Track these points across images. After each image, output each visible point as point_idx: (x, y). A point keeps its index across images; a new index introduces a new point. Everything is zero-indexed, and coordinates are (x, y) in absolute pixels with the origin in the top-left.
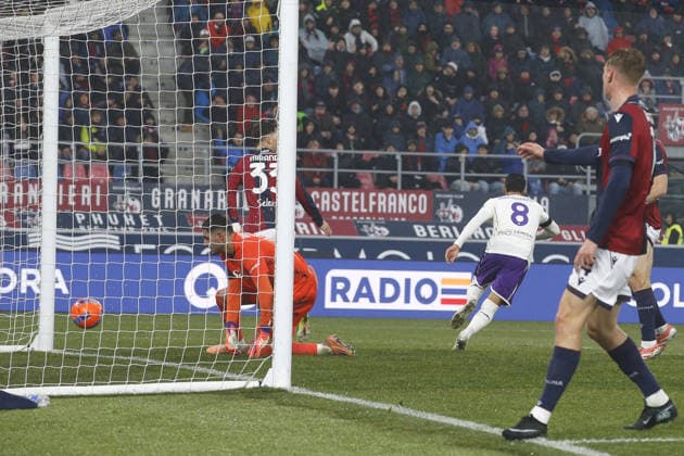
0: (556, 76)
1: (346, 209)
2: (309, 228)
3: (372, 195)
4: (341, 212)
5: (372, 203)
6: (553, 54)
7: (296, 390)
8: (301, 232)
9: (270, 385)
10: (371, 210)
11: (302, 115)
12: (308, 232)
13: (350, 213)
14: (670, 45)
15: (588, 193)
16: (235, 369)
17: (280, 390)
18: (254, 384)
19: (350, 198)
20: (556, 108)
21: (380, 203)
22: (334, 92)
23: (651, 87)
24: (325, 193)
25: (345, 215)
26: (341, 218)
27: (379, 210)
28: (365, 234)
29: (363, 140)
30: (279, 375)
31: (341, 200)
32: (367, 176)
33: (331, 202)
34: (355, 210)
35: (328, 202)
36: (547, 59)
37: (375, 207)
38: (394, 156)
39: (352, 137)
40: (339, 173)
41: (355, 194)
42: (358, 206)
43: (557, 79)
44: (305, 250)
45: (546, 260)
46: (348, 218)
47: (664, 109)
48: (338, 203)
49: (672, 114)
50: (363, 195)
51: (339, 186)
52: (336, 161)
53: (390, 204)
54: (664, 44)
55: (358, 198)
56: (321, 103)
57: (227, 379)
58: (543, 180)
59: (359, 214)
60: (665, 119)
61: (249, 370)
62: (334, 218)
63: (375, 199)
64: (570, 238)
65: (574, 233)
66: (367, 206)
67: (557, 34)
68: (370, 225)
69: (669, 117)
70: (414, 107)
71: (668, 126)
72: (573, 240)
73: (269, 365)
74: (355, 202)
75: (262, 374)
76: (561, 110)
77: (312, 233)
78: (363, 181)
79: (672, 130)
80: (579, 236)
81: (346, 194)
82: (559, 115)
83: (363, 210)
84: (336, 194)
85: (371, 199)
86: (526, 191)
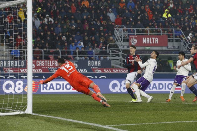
0: (101, 29)
1: (46, 65)
2: (36, 70)
3: (53, 61)
4: (45, 66)
5: (53, 63)
6: (101, 23)
7: (34, 114)
8: (34, 72)
9: (27, 113)
10: (53, 65)
11: (34, 40)
12: (36, 72)
13: (47, 66)
14: (131, 20)
15: (111, 59)
16: (17, 109)
17: (29, 114)
18: (22, 113)
19: (47, 62)
20: (102, 38)
21: (55, 64)
22: (42, 34)
23: (126, 31)
24: (40, 61)
25: (46, 67)
26: (45, 68)
27: (55, 65)
28: (51, 72)
29: (50, 47)
30: (29, 110)
32: (51, 56)
33: (42, 64)
34: (48, 65)
35: (41, 63)
36: (99, 24)
37: (54, 65)
38: (59, 51)
39: (47, 46)
40: (44, 56)
41: (48, 61)
42: (49, 64)
43: (102, 29)
44: (35, 76)
45: (100, 77)
46: (47, 68)
47: (130, 37)
48: (44, 64)
49: (133, 38)
50: (50, 61)
51: (44, 59)
52: (43, 53)
54: (130, 19)
55: (49, 62)
56: (38, 37)
57: (15, 112)
58: (99, 56)
59: (50, 67)
60: (131, 39)
61: (21, 109)
62: (43, 68)
63: (54, 62)
64: (106, 71)
65: (107, 70)
66: (52, 64)
67: (101, 17)
68: (53, 69)
69: (132, 39)
70: (64, 38)
71: (131, 41)
72: (107, 72)
73: (26, 107)
74: (48, 63)
75: (24, 110)
76: (104, 38)
77: (37, 72)
78: (50, 58)
79: (132, 42)
80: (109, 71)
81: (46, 61)
82: (103, 39)
83: (51, 65)
84: (43, 61)
85: (53, 62)
86: (94, 59)
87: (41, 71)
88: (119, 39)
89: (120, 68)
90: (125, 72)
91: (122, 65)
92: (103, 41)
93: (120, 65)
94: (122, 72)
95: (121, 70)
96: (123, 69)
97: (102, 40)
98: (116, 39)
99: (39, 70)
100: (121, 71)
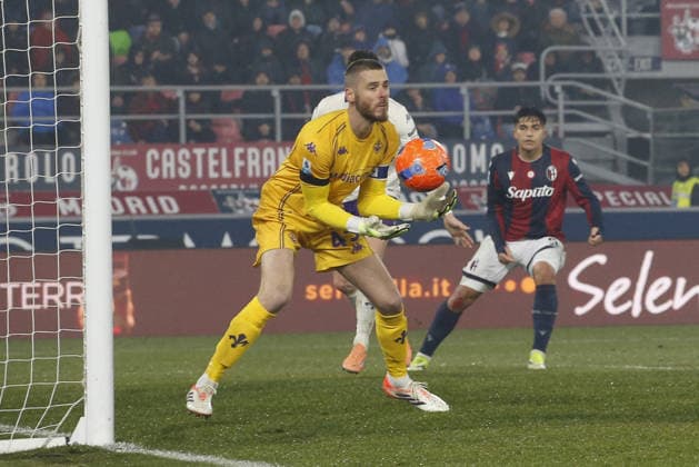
1: (200, 174)
2: (146, 204)
3: (238, 151)
4: (193, 178)
5: (238, 163)
7: (123, 448)
8: (133, 210)
9: (82, 442)
10: (238, 174)
12: (143, 210)
13: (206, 179)
15: (561, 135)
16: (30, 420)
17: (96, 449)
18: (59, 441)
19: (205, 157)
20: (506, 14)
21: (251, 163)
24: (168, 152)
25: (199, 182)
26: (193, 187)
27: (250, 173)
28: (230, 210)
30: (96, 428)
31: (193, 161)
32: (231, 123)
33: (177, 165)
34: (213, 175)
35: (172, 164)
37: (244, 169)
40: (187, 122)
41: (212, 151)
42: (218, 169)
44: (140, 237)
46: (204, 187)
47: (669, 6)
48: (187, 166)
49: (681, 13)
50: (224, 151)
51: (188, 139)
52: (182, 104)
53: (266, 163)
55: (217, 157)
57: (17, 436)
58: (493, 119)
59: (220, 180)
60: (671, 22)
61: (50, 421)
62: (183, 187)
63: (243, 157)
66: (231, 168)
68: (236, 197)
69: (676, 19)
70: (296, 17)
71: (675, 31)
73: (79, 412)
74: (212, 163)
75: (69, 427)
76: (516, 19)
77: (149, 211)
78: (225, 131)
79: (681, 37)
81: (199, 152)
82: (511, 23)
83: (226, 174)
84: (184, 152)
85: (237, 157)
86: (467, 135)
87: (170, 208)
88: (605, 21)
89: (615, 184)
90: (638, 204)
91: (624, 167)
92: (508, 30)
93: (614, 165)
94: (623, 205)
95: (616, 195)
96: (631, 189)
97: (504, 25)
98: (592, 22)
99: (162, 200)
100: (620, 200)
